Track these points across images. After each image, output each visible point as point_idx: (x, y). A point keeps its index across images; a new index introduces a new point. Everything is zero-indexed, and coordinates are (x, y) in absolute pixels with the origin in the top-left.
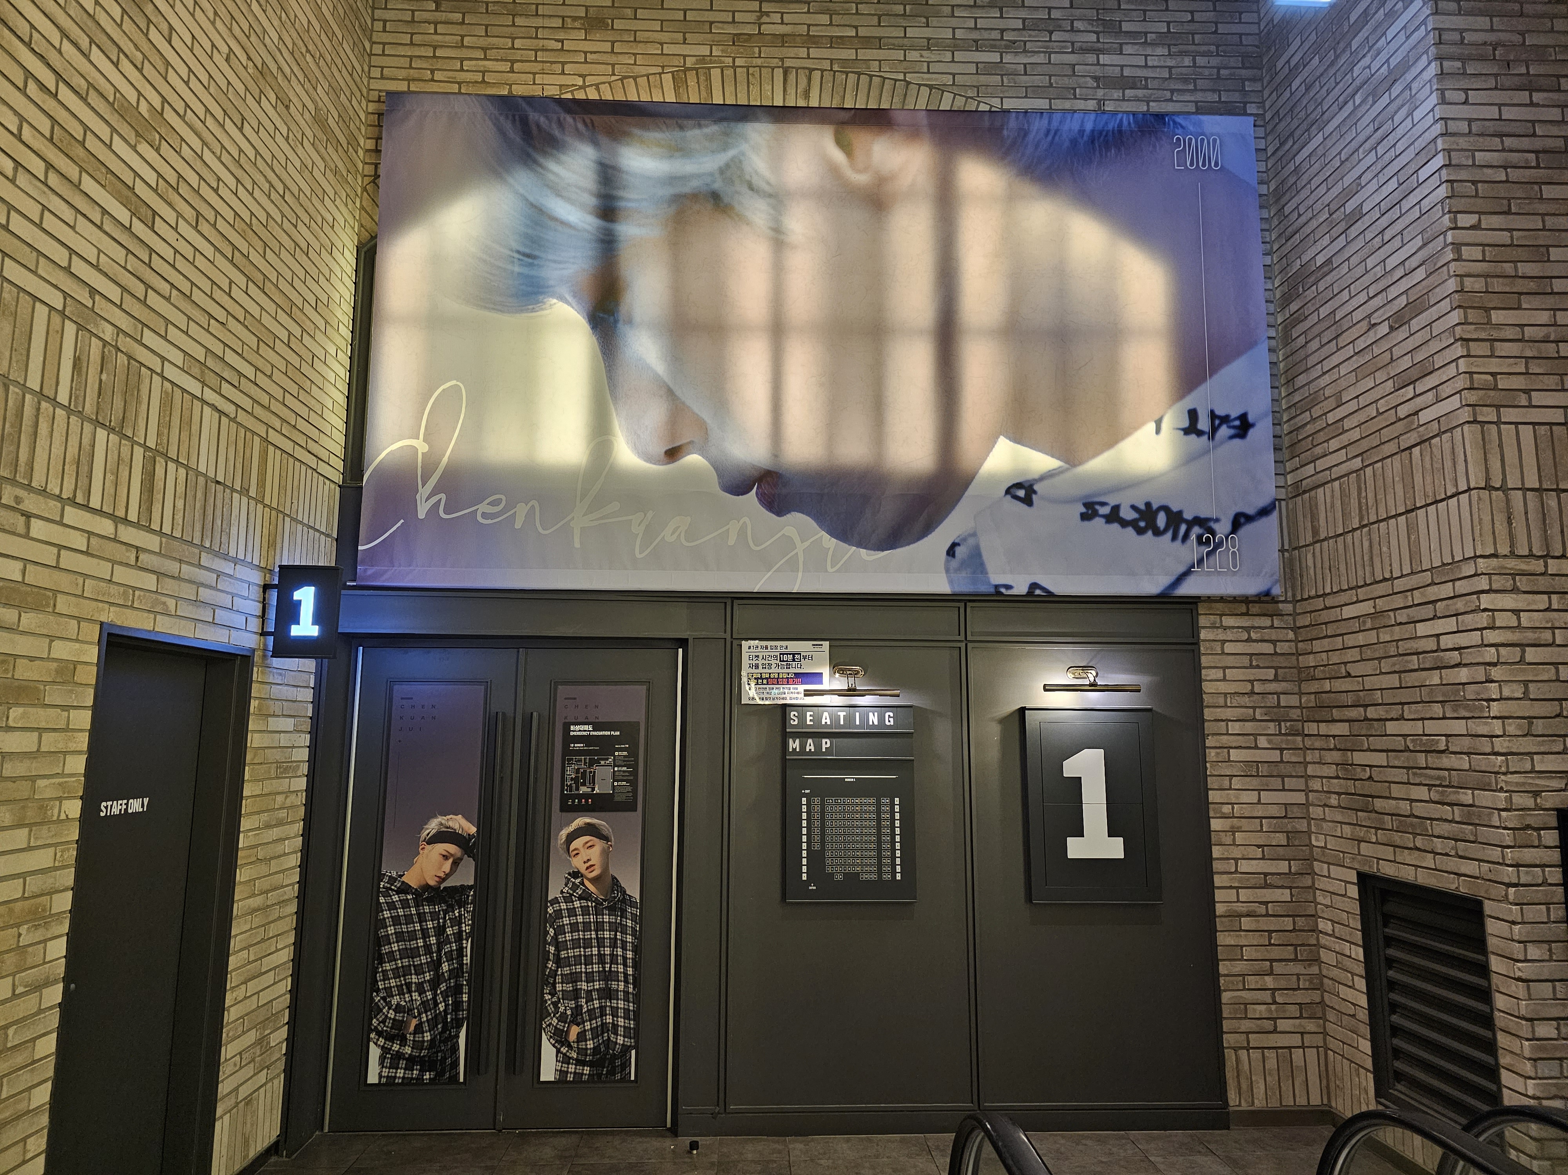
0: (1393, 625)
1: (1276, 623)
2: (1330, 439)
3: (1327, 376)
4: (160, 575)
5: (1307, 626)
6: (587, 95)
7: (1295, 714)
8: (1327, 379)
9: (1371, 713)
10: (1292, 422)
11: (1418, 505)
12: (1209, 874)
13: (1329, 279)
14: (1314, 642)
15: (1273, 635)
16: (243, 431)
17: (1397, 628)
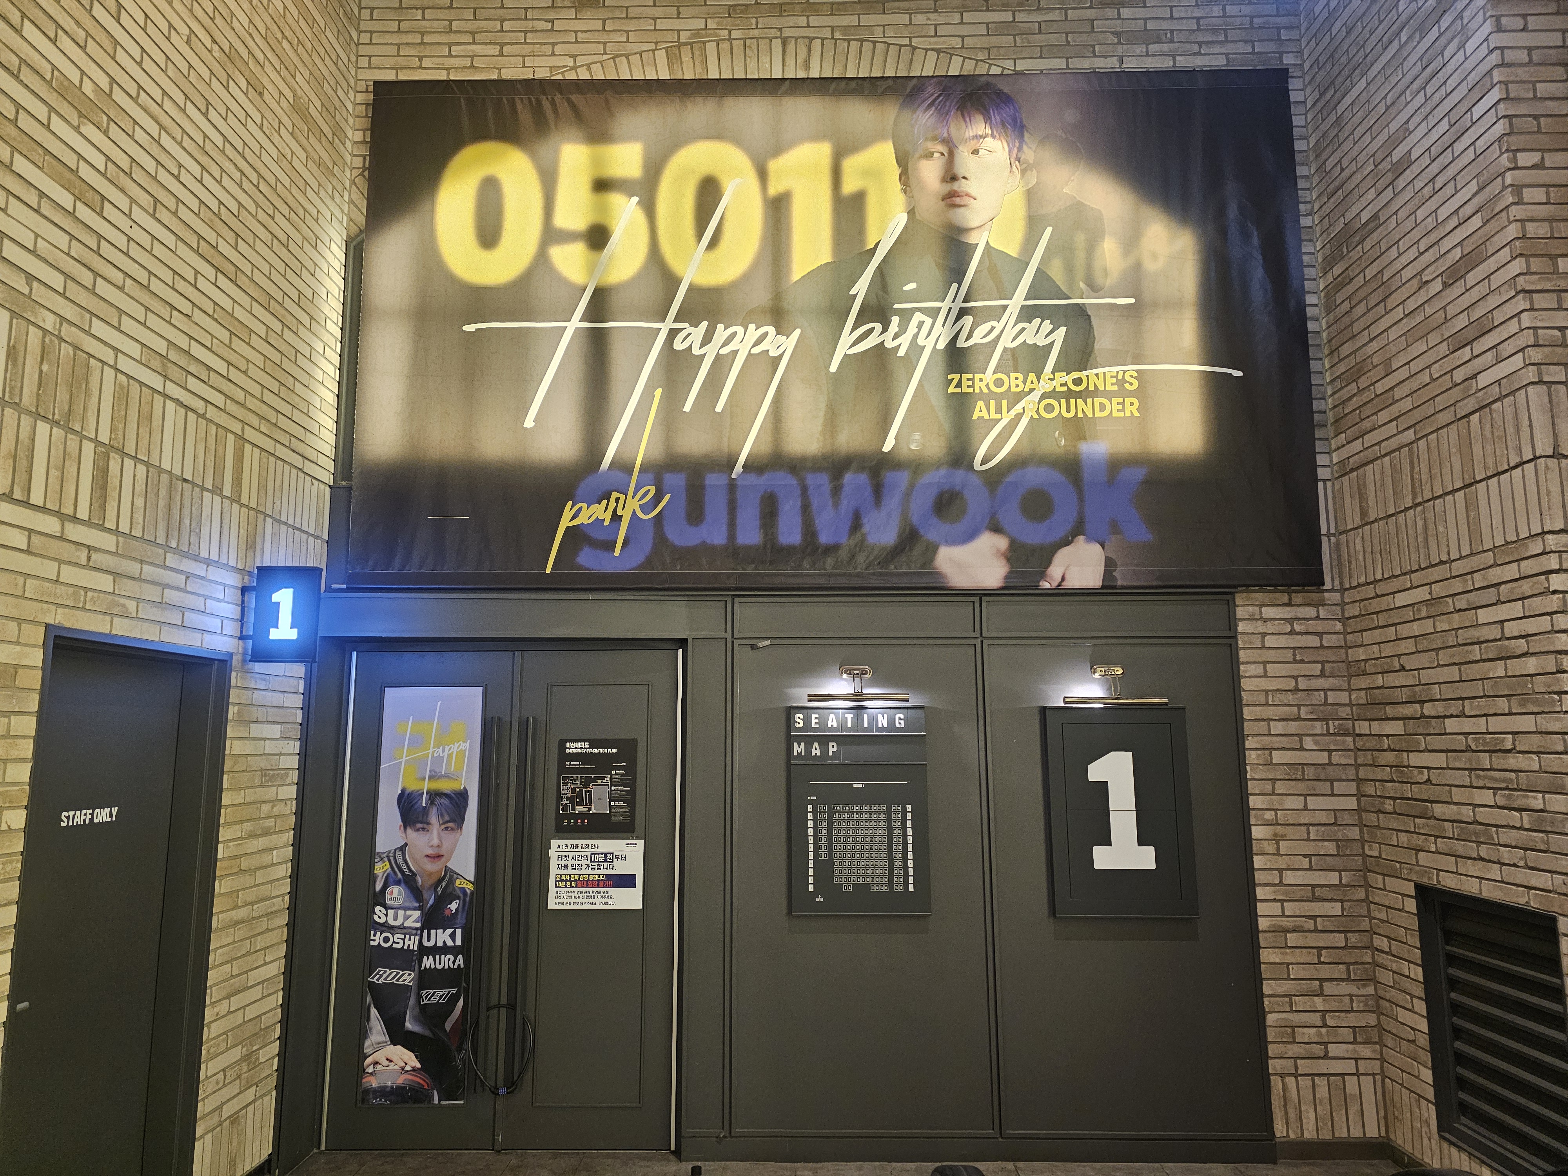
0: (1451, 613)
1: (1322, 614)
2: (1379, 411)
3: (1374, 342)
4: (116, 575)
5: (1356, 617)
6: (578, 75)
7: (1344, 712)
8: (1375, 346)
9: (1428, 709)
10: (1336, 396)
11: (1478, 478)
12: (1250, 885)
13: (1375, 236)
14: (1364, 634)
15: (1319, 626)
16: (214, 428)
17: (1456, 615)
